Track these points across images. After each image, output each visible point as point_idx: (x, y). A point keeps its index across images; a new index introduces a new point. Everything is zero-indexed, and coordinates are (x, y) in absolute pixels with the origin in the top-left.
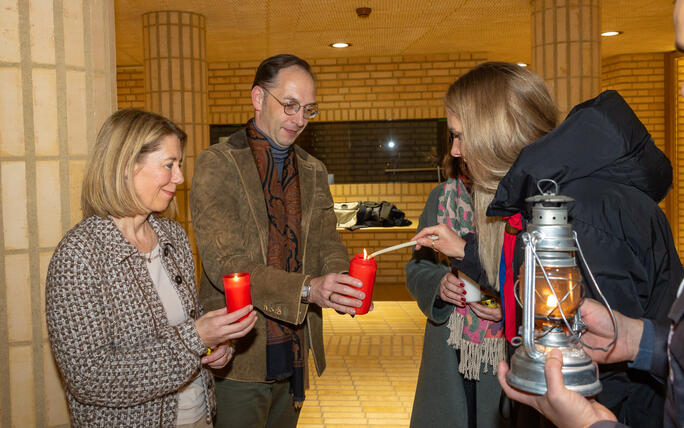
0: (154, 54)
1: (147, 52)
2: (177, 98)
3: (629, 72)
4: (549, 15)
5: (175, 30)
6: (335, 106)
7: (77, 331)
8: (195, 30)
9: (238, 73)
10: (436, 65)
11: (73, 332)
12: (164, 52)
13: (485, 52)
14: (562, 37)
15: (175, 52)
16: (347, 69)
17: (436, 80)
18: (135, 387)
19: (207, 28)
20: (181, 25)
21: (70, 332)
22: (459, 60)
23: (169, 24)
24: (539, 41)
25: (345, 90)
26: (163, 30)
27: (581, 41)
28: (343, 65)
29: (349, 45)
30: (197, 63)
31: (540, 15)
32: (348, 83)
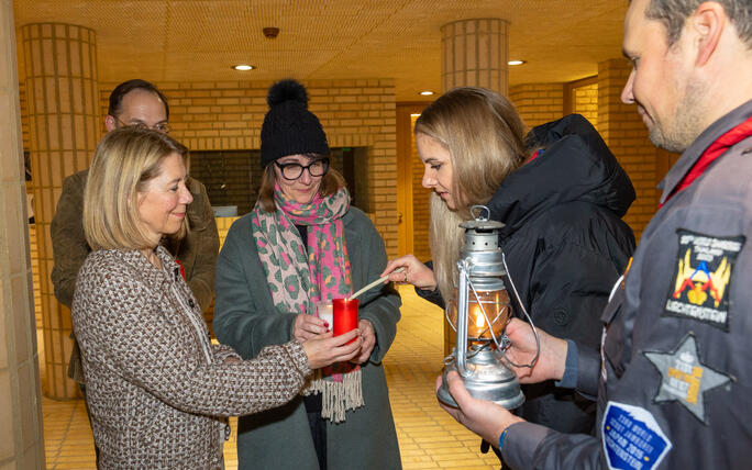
0: (38, 71)
1: (29, 70)
2: (66, 121)
3: (530, 102)
4: (459, 41)
5: (61, 46)
6: (239, 133)
8: (85, 47)
10: (343, 91)
12: (49, 69)
13: (392, 79)
14: (471, 64)
15: (63, 69)
16: (250, 93)
17: (344, 107)
19: (98, 44)
20: (68, 40)
22: (367, 87)
23: (54, 39)
24: (450, 68)
25: (249, 117)
26: (48, 44)
27: (490, 69)
28: (246, 89)
29: (254, 68)
30: (87, 83)
31: (450, 43)
32: (251, 109)
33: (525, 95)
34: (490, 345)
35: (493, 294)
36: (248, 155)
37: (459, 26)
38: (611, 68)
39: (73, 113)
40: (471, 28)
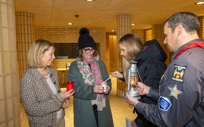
0: (19, 23)
1: (17, 23)
2: (26, 36)
4: (121, 19)
5: (26, 18)
6: (69, 39)
7: (29, 98)
8: (31, 18)
9: (42, 29)
10: (94, 30)
11: (28, 99)
12: (22, 23)
13: (105, 27)
14: (123, 25)
15: (26, 23)
16: (72, 30)
17: (94, 34)
18: (46, 111)
19: (35, 17)
20: (27, 16)
21: (27, 99)
22: (99, 29)
23: (24, 16)
24: (118, 25)
25: (71, 35)
26: (22, 17)
27: (128, 26)
28: (70, 29)
29: (72, 24)
30: (32, 27)
31: (118, 20)
32: (72, 33)
33: (135, 32)
34: (134, 87)
35: (135, 76)
36: (71, 44)
37: (121, 16)
38: (154, 26)
39: (28, 34)
40: (123, 16)
